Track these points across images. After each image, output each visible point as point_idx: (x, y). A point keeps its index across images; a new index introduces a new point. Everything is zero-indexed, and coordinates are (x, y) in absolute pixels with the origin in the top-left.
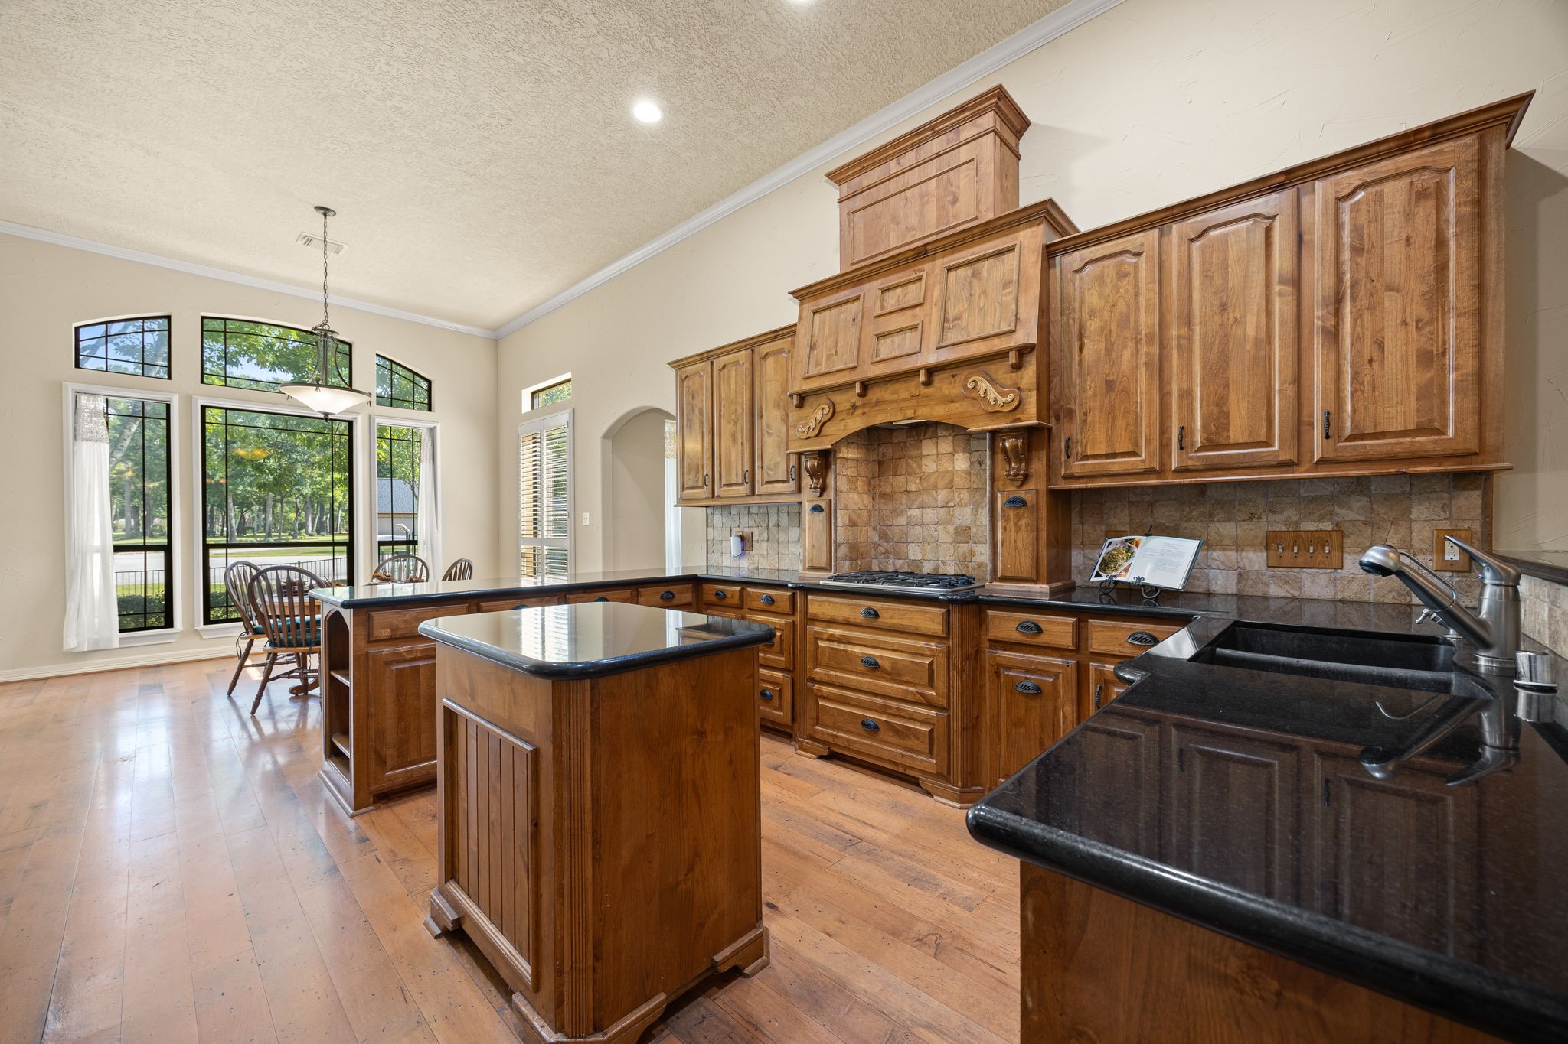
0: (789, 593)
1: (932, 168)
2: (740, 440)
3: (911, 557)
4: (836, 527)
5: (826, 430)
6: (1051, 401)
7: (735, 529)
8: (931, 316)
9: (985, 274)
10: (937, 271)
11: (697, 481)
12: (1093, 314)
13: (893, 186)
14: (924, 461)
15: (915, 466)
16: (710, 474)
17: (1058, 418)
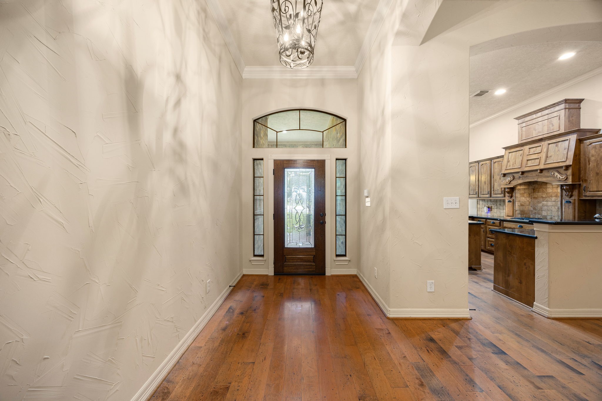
0: (499, 221)
1: (546, 117)
2: (487, 183)
3: (543, 214)
4: (515, 206)
5: (511, 183)
6: (581, 177)
7: (486, 205)
8: (543, 155)
9: (559, 146)
10: (545, 144)
11: (474, 193)
12: (593, 156)
13: (534, 121)
14: (548, 189)
15: (545, 190)
16: (478, 191)
17: (583, 181)
